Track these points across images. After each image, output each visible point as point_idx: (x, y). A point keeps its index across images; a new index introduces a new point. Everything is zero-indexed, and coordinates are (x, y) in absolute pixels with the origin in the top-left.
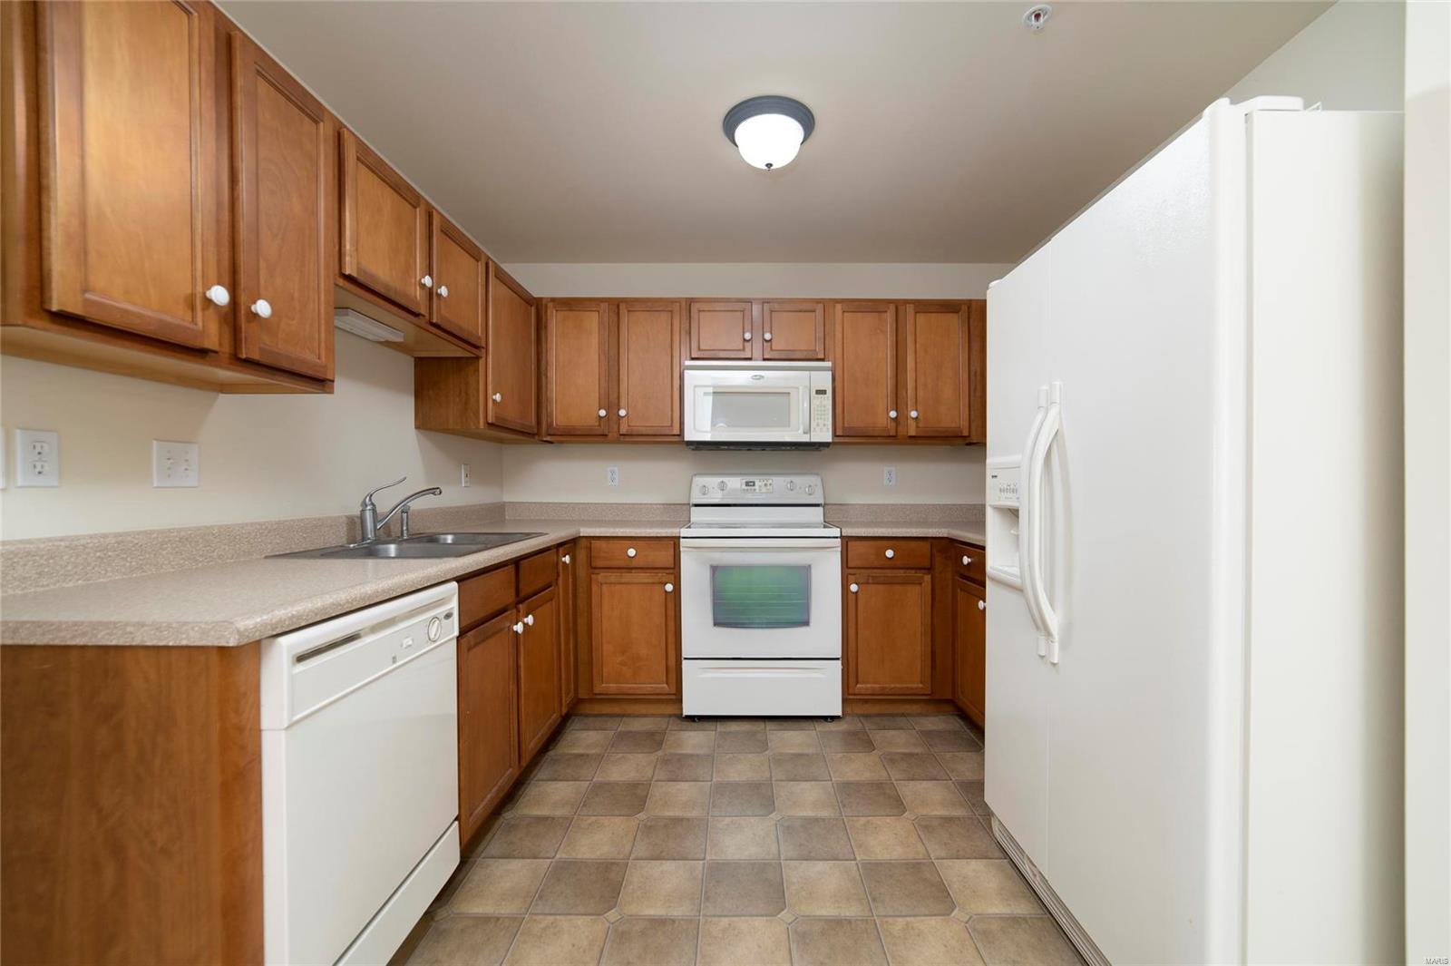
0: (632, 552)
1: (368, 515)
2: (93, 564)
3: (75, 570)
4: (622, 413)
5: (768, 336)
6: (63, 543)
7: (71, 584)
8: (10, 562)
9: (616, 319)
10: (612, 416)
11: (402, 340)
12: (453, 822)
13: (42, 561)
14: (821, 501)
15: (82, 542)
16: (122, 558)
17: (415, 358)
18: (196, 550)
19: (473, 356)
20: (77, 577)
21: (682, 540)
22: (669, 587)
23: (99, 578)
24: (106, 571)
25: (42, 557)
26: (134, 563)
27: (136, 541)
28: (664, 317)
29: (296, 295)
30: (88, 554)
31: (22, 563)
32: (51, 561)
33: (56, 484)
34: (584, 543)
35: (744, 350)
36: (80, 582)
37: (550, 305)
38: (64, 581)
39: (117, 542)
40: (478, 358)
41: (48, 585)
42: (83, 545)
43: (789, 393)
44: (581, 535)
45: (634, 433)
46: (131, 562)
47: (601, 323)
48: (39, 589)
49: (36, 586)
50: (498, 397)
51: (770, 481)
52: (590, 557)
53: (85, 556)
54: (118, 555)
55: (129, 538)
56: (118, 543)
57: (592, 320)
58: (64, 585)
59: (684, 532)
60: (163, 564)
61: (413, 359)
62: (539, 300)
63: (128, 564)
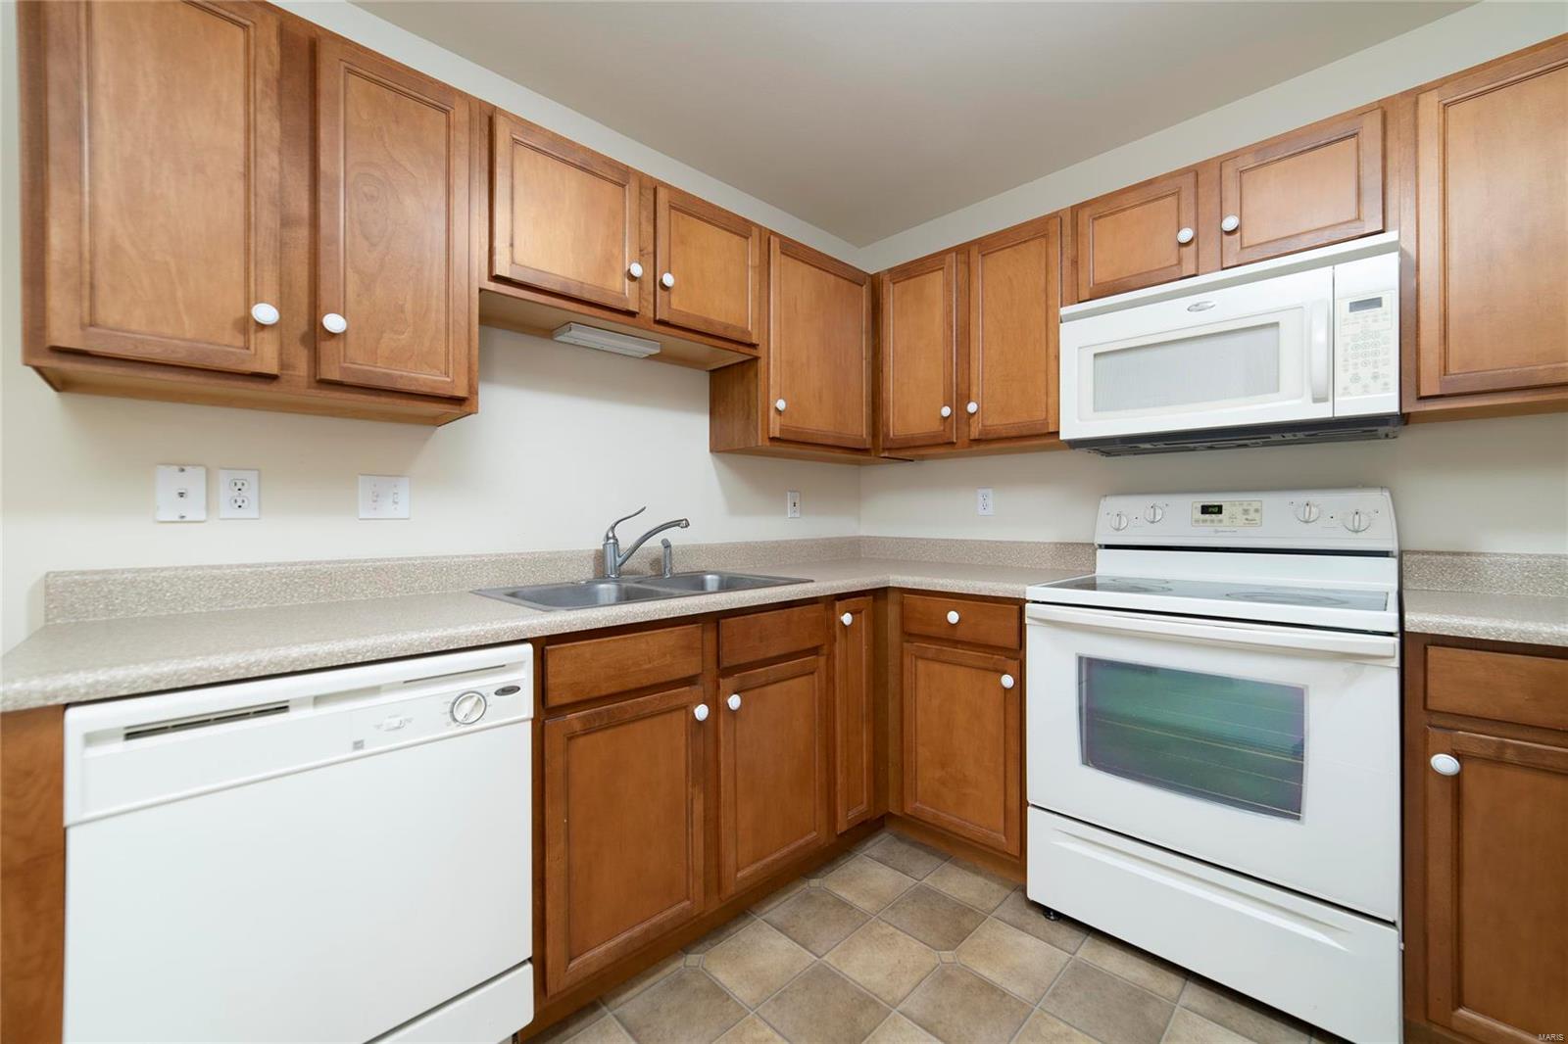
0: (953, 617)
1: (610, 550)
2: (279, 589)
3: (260, 594)
4: (972, 407)
5: (1230, 223)
6: (248, 570)
7: (255, 606)
8: (197, 584)
9: (966, 275)
10: (961, 417)
11: (658, 351)
12: (523, 963)
13: (227, 585)
14: (1392, 545)
15: (268, 569)
16: (309, 585)
17: (711, 371)
18: (394, 580)
19: (749, 357)
20: (263, 600)
21: (1027, 605)
22: (1008, 681)
23: (285, 602)
24: (293, 596)
25: (227, 581)
26: (322, 591)
27: (325, 570)
28: (1034, 247)
29: (408, 307)
30: (274, 579)
31: (207, 585)
32: (236, 585)
33: (256, 516)
34: (892, 597)
35: (1180, 262)
36: (265, 605)
37: (886, 278)
38: (249, 603)
39: (304, 570)
40: (756, 359)
41: (233, 606)
42: (268, 572)
43: (1276, 324)
44: (891, 585)
45: (990, 436)
46: (319, 589)
47: (947, 284)
48: (223, 609)
49: (222, 607)
50: (781, 404)
51: (1256, 505)
52: (903, 618)
53: (270, 582)
54: (305, 582)
55: (318, 567)
56: (306, 571)
57: (935, 284)
58: (249, 607)
59: (1032, 592)
60: (355, 591)
61: (708, 375)
62: (873, 277)
63: (316, 591)
